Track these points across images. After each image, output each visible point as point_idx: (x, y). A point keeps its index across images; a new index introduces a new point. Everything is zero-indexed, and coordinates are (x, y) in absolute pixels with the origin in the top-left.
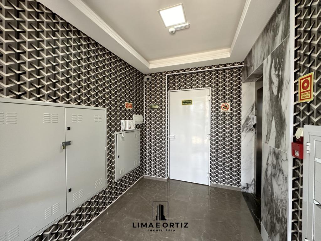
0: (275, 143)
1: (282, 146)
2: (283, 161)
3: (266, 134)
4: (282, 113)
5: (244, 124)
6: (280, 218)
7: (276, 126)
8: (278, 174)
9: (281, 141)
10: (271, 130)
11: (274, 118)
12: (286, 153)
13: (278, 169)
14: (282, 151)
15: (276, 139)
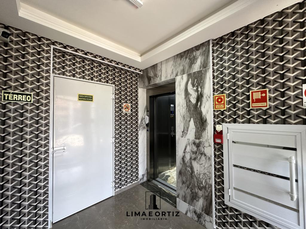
0: (194, 136)
1: (204, 137)
2: (205, 148)
3: (183, 131)
4: (203, 116)
5: (140, 123)
6: (203, 186)
7: (196, 125)
8: (199, 158)
9: (203, 134)
10: (189, 128)
11: (192, 119)
12: (209, 142)
13: (199, 154)
14: (204, 140)
15: (195, 133)
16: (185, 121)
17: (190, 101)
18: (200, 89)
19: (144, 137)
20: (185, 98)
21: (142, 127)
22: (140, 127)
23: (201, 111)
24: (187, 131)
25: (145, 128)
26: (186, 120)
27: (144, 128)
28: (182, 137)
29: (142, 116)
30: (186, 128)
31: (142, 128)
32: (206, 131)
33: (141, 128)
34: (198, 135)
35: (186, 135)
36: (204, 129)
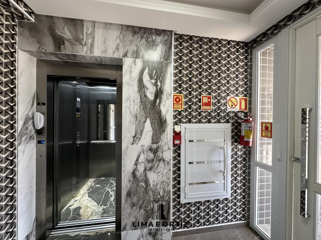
0: (151, 140)
1: (163, 141)
2: (164, 152)
3: (134, 135)
4: (162, 116)
6: (160, 197)
7: (153, 126)
8: (156, 166)
9: (162, 137)
10: (144, 130)
12: (168, 145)
13: (157, 160)
14: (163, 144)
15: (152, 137)
16: (138, 121)
17: (146, 96)
18: (159, 84)
19: (32, 156)
20: (139, 91)
21: (25, 136)
22: (22, 137)
23: (160, 109)
24: (141, 135)
25: (33, 138)
26: (140, 121)
27: (31, 137)
28: (133, 144)
29: (26, 113)
30: (139, 131)
31: (26, 139)
32: (166, 133)
33: (23, 139)
34: (156, 139)
35: (139, 140)
36: (164, 131)
